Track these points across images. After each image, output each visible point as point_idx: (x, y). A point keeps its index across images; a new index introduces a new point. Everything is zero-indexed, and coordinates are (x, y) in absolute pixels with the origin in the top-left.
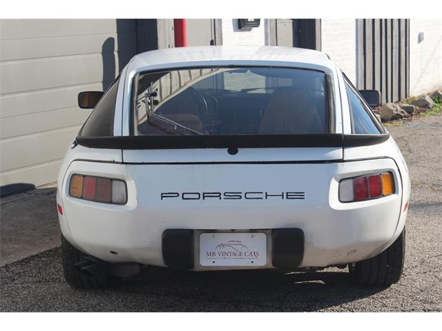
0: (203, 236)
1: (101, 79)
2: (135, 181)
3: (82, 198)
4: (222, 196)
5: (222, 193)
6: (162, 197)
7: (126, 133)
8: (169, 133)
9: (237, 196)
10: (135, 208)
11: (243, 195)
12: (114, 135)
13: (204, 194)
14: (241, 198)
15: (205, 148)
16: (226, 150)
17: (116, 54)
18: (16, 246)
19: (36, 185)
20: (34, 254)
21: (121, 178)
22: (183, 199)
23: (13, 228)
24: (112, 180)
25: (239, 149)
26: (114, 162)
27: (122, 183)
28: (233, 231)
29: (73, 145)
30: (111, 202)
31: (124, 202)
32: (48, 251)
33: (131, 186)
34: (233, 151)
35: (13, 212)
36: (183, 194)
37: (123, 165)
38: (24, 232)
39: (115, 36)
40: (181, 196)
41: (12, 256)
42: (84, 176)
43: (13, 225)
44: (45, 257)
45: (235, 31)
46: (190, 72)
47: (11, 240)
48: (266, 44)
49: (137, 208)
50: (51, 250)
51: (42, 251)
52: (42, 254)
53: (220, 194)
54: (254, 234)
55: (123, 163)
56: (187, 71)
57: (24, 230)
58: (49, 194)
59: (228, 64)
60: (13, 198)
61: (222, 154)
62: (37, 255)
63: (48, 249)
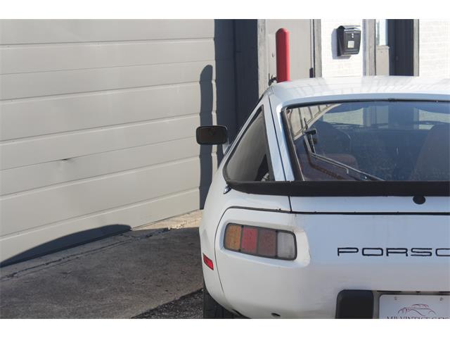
0: (383, 298)
1: (199, 110)
2: (307, 235)
3: (240, 251)
4: (409, 252)
5: (409, 249)
6: (339, 252)
7: (290, 178)
8: (339, 177)
9: (426, 252)
10: (306, 265)
11: (433, 252)
12: (276, 180)
13: (387, 249)
14: (431, 255)
15: (387, 196)
16: (412, 198)
17: (214, 83)
18: (130, 298)
19: (132, 227)
20: (152, 308)
21: (288, 230)
22: (364, 255)
23: (120, 277)
24: (277, 231)
25: (427, 198)
26: (280, 211)
27: (290, 236)
28: (418, 293)
29: (226, 190)
30: (276, 257)
31: (293, 258)
32: (167, 304)
33: (302, 239)
34: (420, 200)
35: (115, 257)
36: (364, 249)
37: (291, 215)
38: (134, 281)
39: (213, 64)
40: (360, 251)
41: (129, 309)
42: (243, 226)
43: (119, 273)
44: (165, 311)
45: (334, 58)
46: (310, 110)
47: (122, 291)
48: (365, 74)
49: (309, 265)
50: (170, 304)
51: (161, 304)
52: (162, 307)
53: (406, 250)
54: (443, 297)
55: (291, 212)
56: (306, 108)
57: (133, 279)
58: (147, 237)
59: (386, 98)
60: (110, 240)
61: (407, 204)
62: (156, 309)
63: (167, 302)
